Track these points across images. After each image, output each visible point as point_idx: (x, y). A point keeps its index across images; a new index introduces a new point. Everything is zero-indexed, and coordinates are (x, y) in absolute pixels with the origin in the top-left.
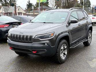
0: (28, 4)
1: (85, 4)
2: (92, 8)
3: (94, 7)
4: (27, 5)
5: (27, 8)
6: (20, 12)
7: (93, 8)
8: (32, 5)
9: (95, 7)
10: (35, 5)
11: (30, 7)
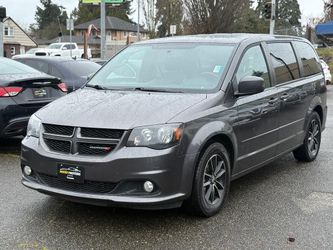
0: (43, 8)
1: (277, 13)
2: (304, 29)
3: (313, 27)
4: (40, 12)
5: (36, 27)
6: (11, 41)
7: (309, 30)
8: (59, 11)
9: (316, 28)
10: (74, 13)
11: (50, 21)
